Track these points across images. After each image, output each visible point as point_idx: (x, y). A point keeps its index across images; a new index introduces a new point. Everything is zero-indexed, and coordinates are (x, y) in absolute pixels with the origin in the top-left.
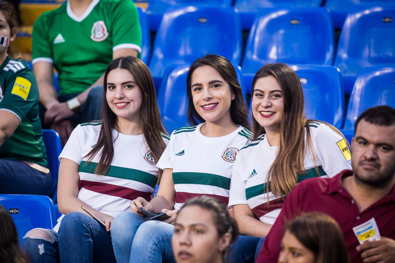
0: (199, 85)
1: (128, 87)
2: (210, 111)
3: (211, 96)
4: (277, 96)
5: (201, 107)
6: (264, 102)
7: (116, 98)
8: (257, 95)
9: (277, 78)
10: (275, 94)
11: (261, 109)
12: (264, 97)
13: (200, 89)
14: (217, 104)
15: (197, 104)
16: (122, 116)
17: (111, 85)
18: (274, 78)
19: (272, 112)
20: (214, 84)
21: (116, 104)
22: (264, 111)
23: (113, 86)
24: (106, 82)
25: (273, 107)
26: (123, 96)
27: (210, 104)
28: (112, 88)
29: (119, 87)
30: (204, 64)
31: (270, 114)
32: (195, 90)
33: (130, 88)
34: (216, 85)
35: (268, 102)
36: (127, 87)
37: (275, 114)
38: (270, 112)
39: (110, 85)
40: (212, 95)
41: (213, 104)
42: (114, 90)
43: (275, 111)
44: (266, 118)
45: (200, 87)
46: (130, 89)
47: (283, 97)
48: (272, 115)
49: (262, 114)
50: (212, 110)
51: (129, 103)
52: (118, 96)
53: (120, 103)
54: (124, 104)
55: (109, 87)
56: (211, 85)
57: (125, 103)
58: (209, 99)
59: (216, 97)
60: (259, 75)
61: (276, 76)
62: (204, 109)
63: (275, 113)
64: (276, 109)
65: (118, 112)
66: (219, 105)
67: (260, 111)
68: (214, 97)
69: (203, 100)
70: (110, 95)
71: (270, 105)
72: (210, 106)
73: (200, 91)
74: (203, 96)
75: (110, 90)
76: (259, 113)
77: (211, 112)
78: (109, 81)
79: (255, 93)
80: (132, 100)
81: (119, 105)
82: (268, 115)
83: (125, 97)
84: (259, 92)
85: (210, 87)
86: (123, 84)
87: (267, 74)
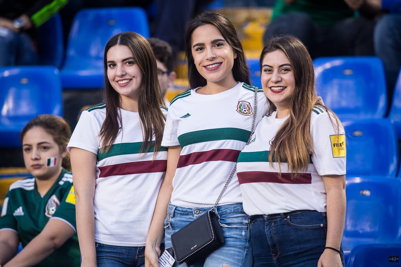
0: (201, 45)
1: (129, 63)
2: (214, 71)
3: (215, 56)
4: (286, 70)
5: (204, 68)
6: (274, 77)
7: (117, 76)
8: (265, 71)
9: (285, 51)
10: (284, 68)
11: (270, 84)
12: (272, 72)
13: (201, 49)
14: (221, 63)
15: (200, 64)
16: (125, 94)
17: (112, 63)
18: (282, 52)
19: (282, 87)
20: (216, 44)
21: (117, 82)
22: (274, 87)
23: (114, 64)
24: (107, 60)
25: (284, 82)
26: (124, 73)
27: (214, 64)
28: (113, 66)
29: (119, 65)
30: (204, 23)
31: (281, 89)
32: (197, 50)
33: (131, 64)
34: (219, 44)
35: (278, 77)
36: (127, 64)
37: (286, 89)
38: (280, 87)
39: (110, 63)
40: (215, 54)
41: (217, 63)
42: (114, 68)
43: (286, 85)
44: (277, 94)
45: (201, 47)
46: (131, 66)
47: (292, 71)
48: (283, 90)
49: (273, 90)
50: (216, 70)
51: (131, 79)
52: (119, 73)
53: (122, 80)
54: (126, 81)
55: (110, 66)
56: (214, 44)
57: (127, 79)
58: (213, 59)
59: (219, 56)
60: (267, 49)
61: (284, 50)
62: (208, 69)
63: (286, 87)
64: (286, 83)
65: (121, 91)
66: (223, 64)
67: (270, 87)
68: (217, 56)
69: (206, 60)
70: (111, 73)
71: (279, 79)
72: (214, 66)
73: (202, 51)
74: (206, 55)
75: (111, 68)
76: (270, 89)
77: (216, 72)
78: (109, 59)
79: (263, 68)
80: (134, 77)
81: (121, 82)
82: (279, 90)
83: (126, 74)
84: (267, 67)
85: (212, 46)
86: (124, 60)
87: (274, 49)
